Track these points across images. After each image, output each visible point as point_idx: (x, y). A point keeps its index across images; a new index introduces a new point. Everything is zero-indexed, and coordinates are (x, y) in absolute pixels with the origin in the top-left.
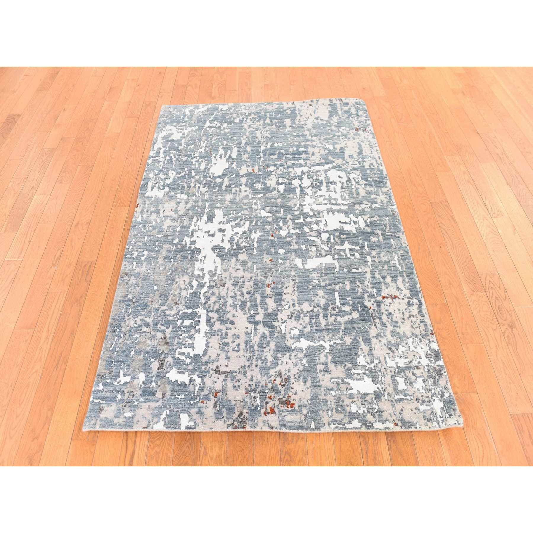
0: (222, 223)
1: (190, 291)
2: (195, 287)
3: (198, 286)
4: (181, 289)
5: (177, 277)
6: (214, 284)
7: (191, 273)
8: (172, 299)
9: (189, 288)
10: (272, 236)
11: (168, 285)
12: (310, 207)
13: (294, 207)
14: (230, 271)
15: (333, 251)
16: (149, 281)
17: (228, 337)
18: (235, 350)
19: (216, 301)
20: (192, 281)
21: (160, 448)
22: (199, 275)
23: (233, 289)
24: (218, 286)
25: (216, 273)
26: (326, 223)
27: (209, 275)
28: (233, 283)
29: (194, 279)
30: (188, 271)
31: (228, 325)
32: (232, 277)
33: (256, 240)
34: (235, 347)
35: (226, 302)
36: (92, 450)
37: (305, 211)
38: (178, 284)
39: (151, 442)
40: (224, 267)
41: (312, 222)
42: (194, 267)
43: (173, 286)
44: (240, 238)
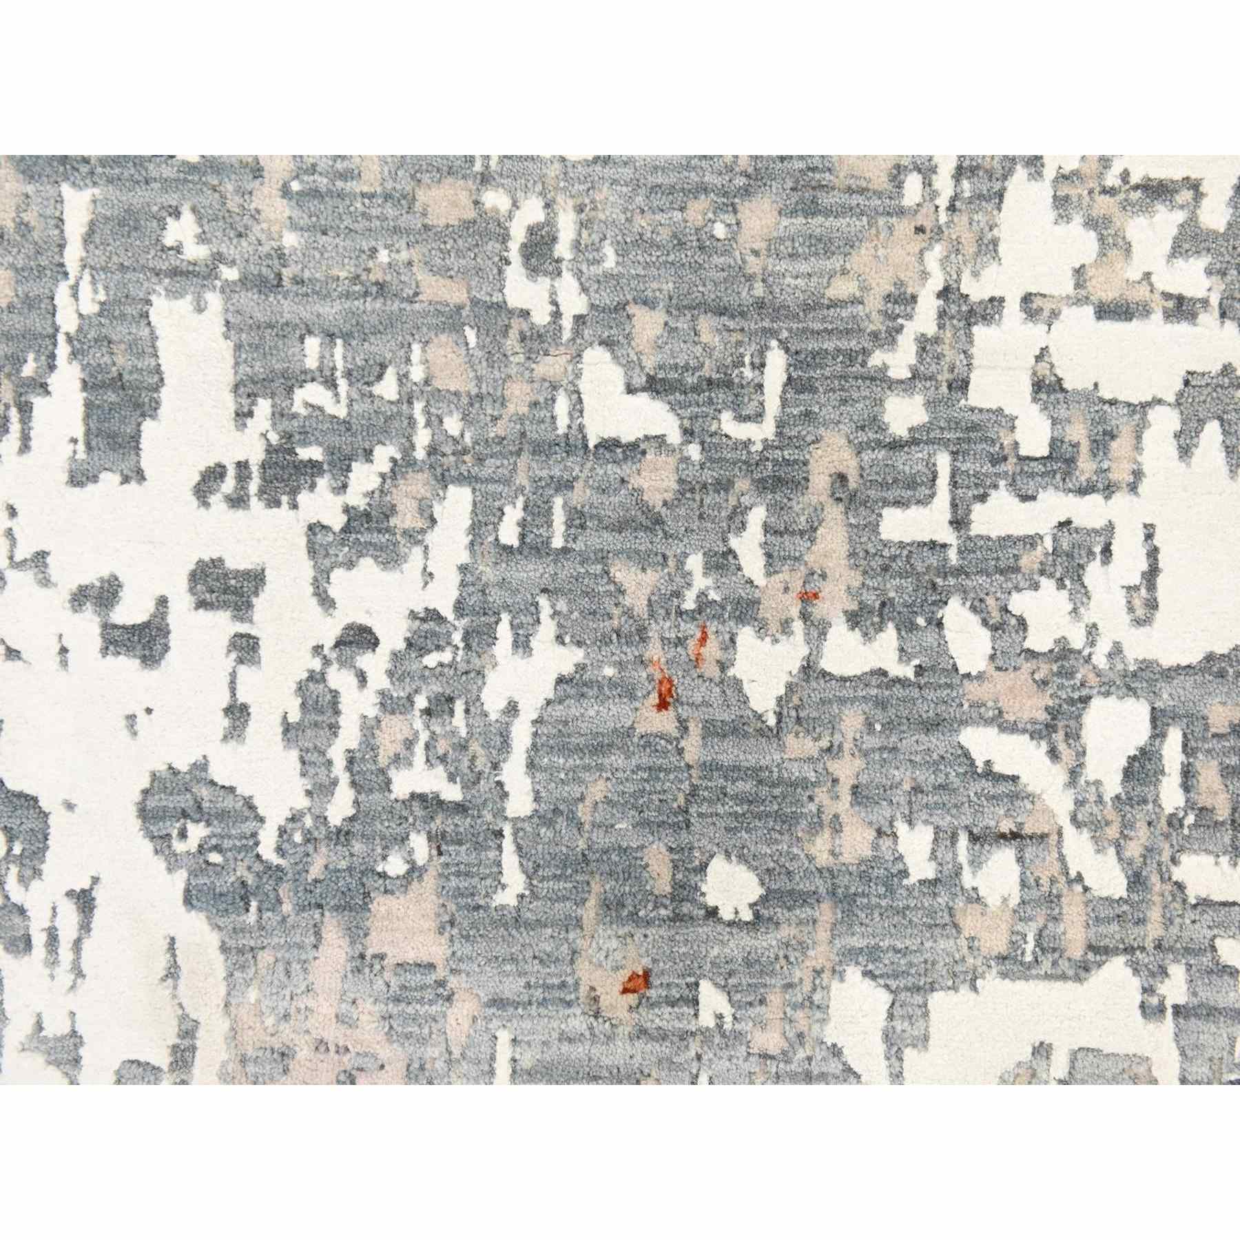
0: (229, 485)
10: (663, 705)
12: (1036, 335)
13: (889, 338)
15: (1155, 914)
26: (1152, 574)
33: (521, 734)
37: (982, 394)
41: (1031, 541)
44: (387, 703)
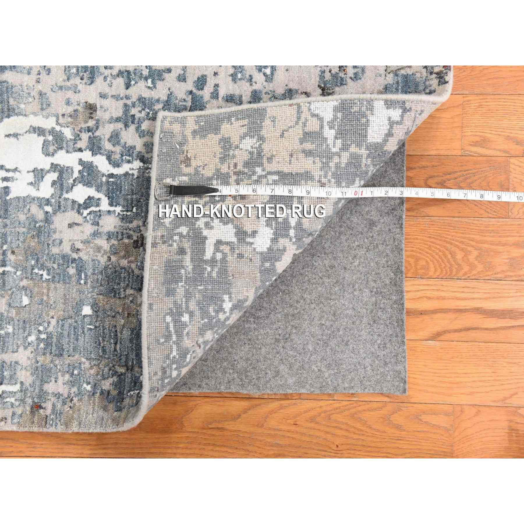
1: (105, 205)
2: (91, 192)
3: (88, 184)
4: (96, 234)
5: (55, 250)
6: (85, 136)
7: (48, 209)
8: (124, 257)
9: (93, 209)
11: (79, 275)
14: (46, 90)
16: (66, 333)
17: (237, 93)
18: (272, 74)
19: (137, 129)
20: (74, 202)
21: (469, 249)
22: (54, 183)
23: (105, 78)
24: (91, 123)
25: (52, 131)
27: (55, 151)
28: (85, 80)
29: (66, 196)
30: (40, 216)
31: (206, 93)
32: (68, 84)
34: (264, 74)
35: (141, 100)
36: (474, 410)
38: (79, 245)
39: (458, 271)
40: (35, 106)
42: (26, 201)
43: (85, 258)
